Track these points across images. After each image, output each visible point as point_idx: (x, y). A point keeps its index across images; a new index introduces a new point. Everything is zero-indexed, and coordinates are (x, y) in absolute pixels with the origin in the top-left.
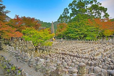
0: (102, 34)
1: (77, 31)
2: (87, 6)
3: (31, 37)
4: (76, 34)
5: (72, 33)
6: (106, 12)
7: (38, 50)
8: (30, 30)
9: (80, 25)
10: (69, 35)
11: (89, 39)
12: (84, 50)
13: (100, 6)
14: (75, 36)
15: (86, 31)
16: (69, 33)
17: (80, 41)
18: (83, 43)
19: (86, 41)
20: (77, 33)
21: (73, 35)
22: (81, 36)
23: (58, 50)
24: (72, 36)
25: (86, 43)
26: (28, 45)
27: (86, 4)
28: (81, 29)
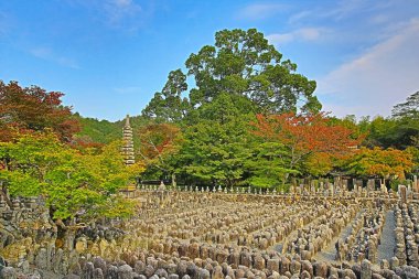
0: (302, 166)
1: (220, 157)
2: (250, 70)
3: (41, 177)
4: (213, 165)
5: (200, 162)
6: (313, 95)
7: (70, 238)
8: (38, 147)
9: (228, 133)
10: (190, 169)
11: (264, 185)
12: (257, 228)
13: (292, 72)
14: (213, 172)
15: (250, 155)
16: (189, 162)
17: (229, 192)
18: (240, 199)
19: (253, 191)
20: (217, 163)
21: (205, 169)
22: (232, 175)
23: (157, 234)
24: (202, 172)
25: (250, 199)
26: (17, 213)
27: (249, 63)
28: (232, 149)
